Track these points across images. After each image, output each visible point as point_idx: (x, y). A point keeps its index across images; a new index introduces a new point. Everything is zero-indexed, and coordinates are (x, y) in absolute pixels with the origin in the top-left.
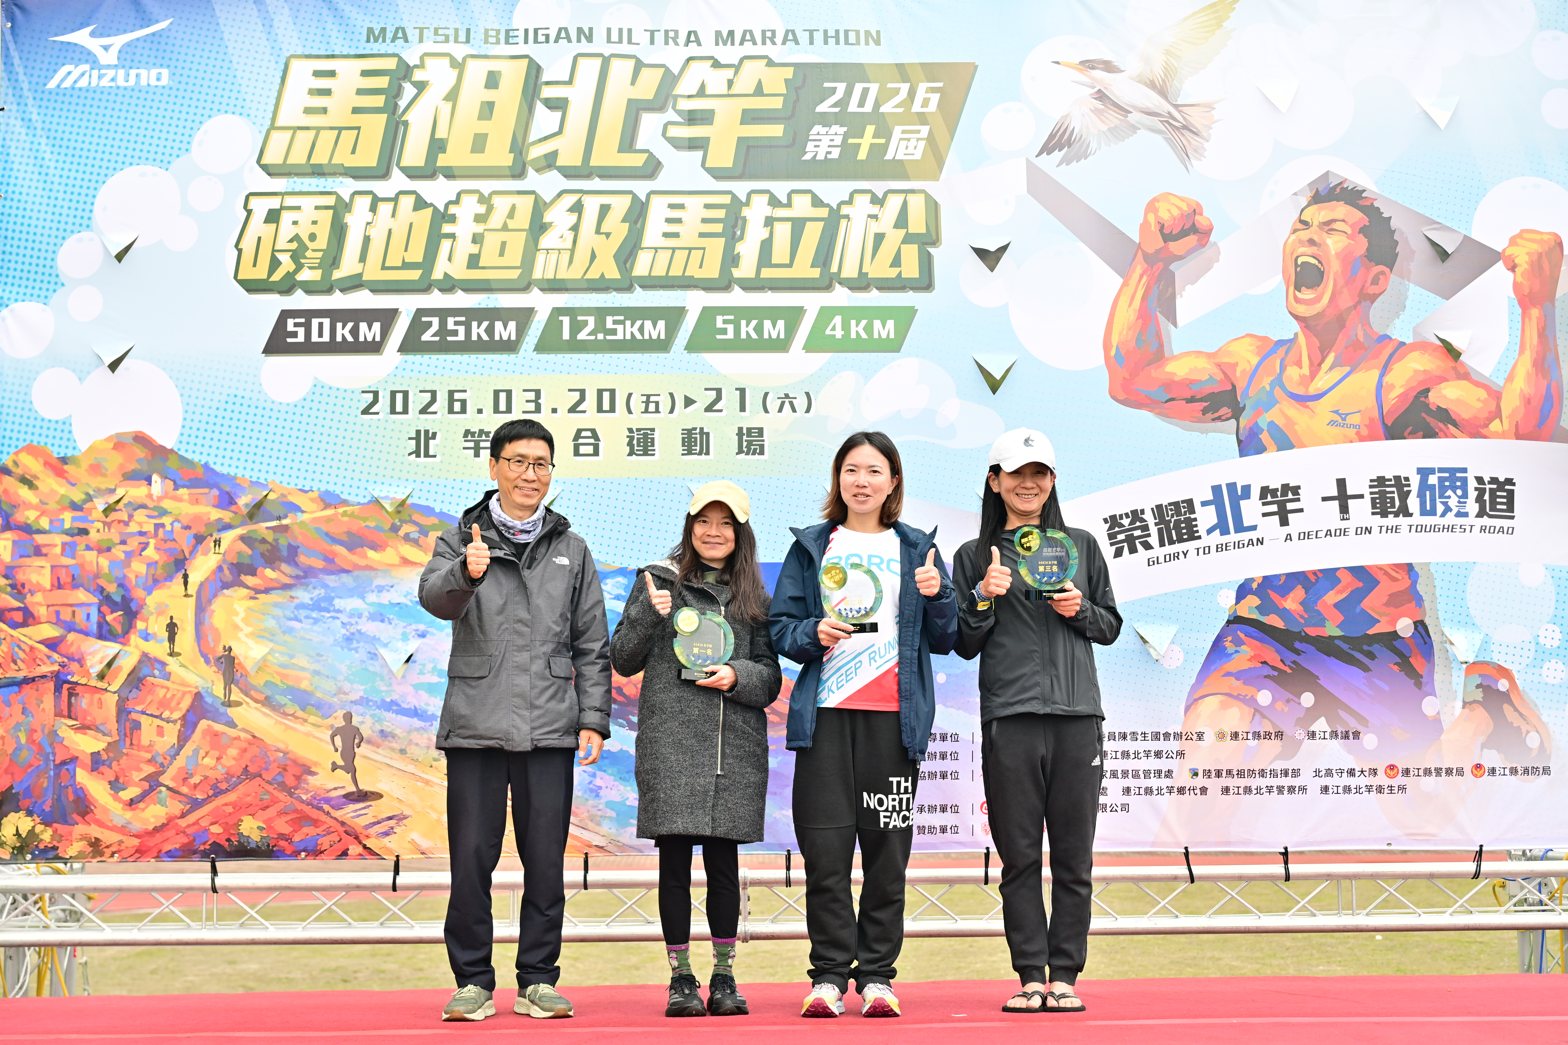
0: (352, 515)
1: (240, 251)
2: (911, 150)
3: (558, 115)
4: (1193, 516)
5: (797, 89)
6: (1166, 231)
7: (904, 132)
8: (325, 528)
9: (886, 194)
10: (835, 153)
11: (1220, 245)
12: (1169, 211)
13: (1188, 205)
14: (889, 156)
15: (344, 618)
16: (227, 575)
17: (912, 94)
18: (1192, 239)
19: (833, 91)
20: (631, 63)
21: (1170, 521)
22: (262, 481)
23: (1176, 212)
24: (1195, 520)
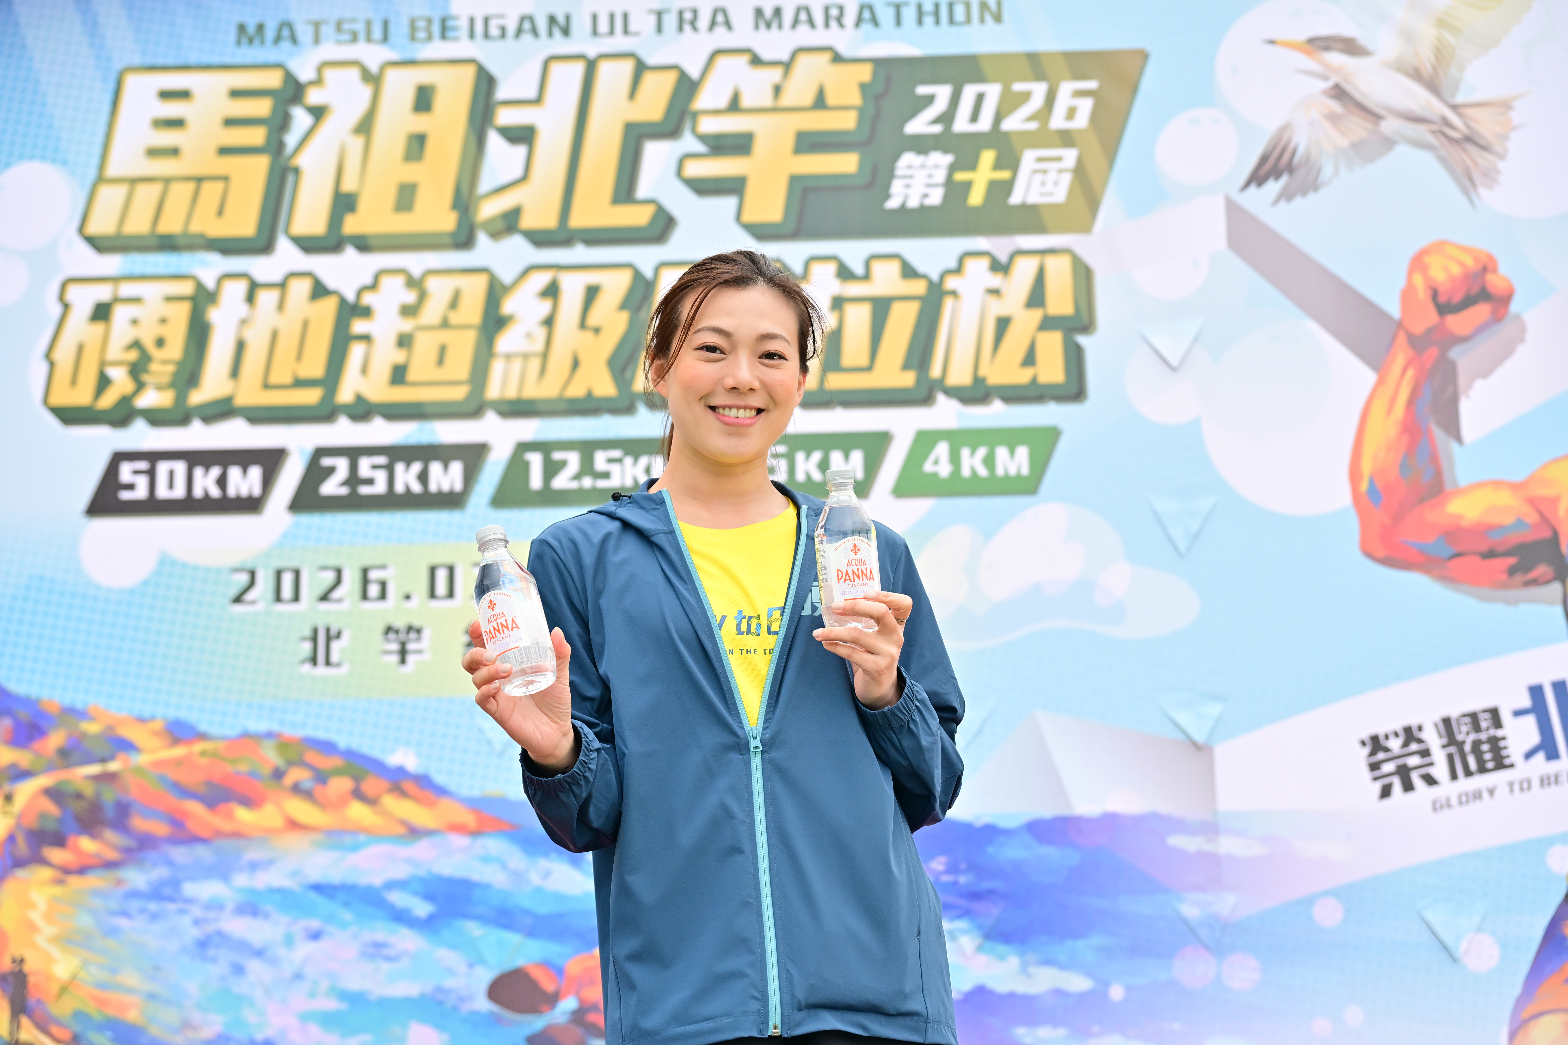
0: (214, 755)
1: (52, 364)
2: (1049, 188)
3: (521, 151)
4: (1499, 733)
5: (878, 98)
6: (1442, 299)
7: (1040, 160)
8: (173, 775)
9: (1012, 257)
10: (936, 197)
11: (1529, 318)
12: (1446, 268)
13: (1476, 259)
14: (1016, 198)
15: (197, 911)
16: (22, 847)
17: (1050, 99)
18: (1482, 311)
19: (930, 100)
20: (627, 67)
21: (1463, 742)
22: (79, 705)
23: (1456, 270)
24: (1504, 738)
